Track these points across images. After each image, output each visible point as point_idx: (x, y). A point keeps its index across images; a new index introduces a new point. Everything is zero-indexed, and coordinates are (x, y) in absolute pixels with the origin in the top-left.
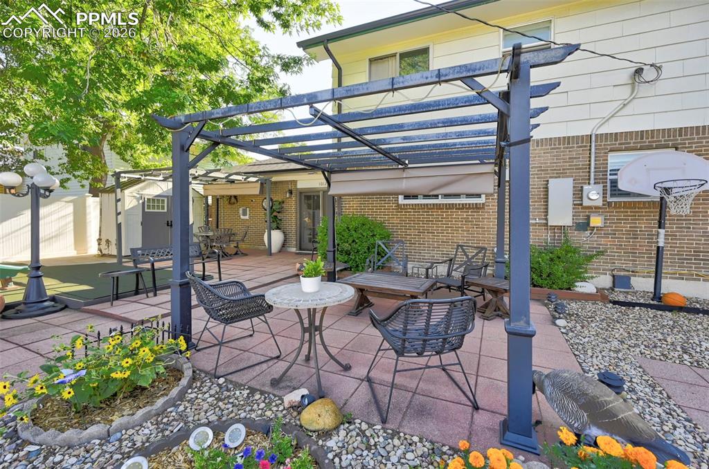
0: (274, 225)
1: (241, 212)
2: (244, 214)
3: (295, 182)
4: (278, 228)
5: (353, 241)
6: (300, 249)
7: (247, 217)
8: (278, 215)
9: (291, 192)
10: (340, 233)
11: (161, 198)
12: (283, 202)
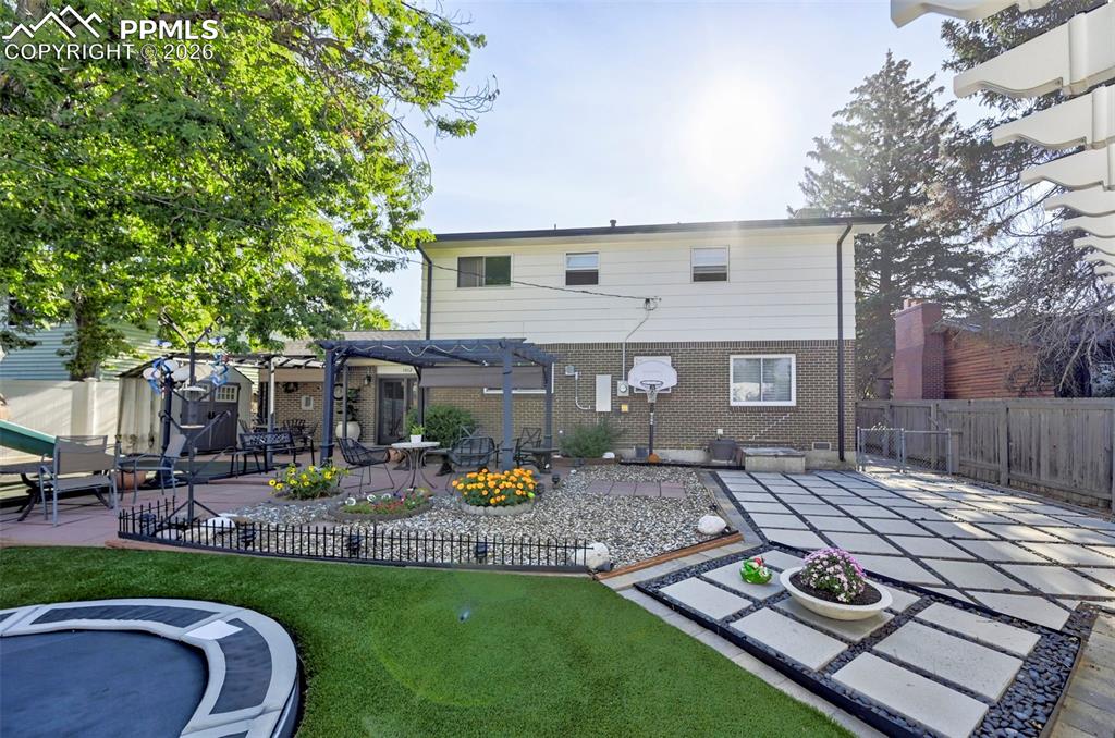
0: (350, 417)
1: (303, 399)
2: (307, 404)
3: (374, 368)
4: (353, 420)
5: (441, 428)
6: (379, 443)
7: (311, 408)
8: (354, 405)
9: (369, 379)
10: (428, 421)
11: (231, 387)
12: (359, 390)
